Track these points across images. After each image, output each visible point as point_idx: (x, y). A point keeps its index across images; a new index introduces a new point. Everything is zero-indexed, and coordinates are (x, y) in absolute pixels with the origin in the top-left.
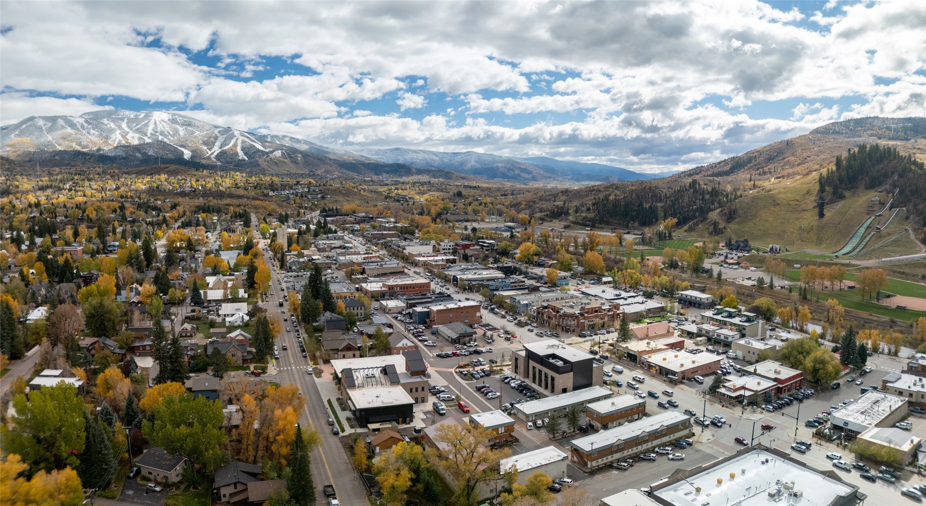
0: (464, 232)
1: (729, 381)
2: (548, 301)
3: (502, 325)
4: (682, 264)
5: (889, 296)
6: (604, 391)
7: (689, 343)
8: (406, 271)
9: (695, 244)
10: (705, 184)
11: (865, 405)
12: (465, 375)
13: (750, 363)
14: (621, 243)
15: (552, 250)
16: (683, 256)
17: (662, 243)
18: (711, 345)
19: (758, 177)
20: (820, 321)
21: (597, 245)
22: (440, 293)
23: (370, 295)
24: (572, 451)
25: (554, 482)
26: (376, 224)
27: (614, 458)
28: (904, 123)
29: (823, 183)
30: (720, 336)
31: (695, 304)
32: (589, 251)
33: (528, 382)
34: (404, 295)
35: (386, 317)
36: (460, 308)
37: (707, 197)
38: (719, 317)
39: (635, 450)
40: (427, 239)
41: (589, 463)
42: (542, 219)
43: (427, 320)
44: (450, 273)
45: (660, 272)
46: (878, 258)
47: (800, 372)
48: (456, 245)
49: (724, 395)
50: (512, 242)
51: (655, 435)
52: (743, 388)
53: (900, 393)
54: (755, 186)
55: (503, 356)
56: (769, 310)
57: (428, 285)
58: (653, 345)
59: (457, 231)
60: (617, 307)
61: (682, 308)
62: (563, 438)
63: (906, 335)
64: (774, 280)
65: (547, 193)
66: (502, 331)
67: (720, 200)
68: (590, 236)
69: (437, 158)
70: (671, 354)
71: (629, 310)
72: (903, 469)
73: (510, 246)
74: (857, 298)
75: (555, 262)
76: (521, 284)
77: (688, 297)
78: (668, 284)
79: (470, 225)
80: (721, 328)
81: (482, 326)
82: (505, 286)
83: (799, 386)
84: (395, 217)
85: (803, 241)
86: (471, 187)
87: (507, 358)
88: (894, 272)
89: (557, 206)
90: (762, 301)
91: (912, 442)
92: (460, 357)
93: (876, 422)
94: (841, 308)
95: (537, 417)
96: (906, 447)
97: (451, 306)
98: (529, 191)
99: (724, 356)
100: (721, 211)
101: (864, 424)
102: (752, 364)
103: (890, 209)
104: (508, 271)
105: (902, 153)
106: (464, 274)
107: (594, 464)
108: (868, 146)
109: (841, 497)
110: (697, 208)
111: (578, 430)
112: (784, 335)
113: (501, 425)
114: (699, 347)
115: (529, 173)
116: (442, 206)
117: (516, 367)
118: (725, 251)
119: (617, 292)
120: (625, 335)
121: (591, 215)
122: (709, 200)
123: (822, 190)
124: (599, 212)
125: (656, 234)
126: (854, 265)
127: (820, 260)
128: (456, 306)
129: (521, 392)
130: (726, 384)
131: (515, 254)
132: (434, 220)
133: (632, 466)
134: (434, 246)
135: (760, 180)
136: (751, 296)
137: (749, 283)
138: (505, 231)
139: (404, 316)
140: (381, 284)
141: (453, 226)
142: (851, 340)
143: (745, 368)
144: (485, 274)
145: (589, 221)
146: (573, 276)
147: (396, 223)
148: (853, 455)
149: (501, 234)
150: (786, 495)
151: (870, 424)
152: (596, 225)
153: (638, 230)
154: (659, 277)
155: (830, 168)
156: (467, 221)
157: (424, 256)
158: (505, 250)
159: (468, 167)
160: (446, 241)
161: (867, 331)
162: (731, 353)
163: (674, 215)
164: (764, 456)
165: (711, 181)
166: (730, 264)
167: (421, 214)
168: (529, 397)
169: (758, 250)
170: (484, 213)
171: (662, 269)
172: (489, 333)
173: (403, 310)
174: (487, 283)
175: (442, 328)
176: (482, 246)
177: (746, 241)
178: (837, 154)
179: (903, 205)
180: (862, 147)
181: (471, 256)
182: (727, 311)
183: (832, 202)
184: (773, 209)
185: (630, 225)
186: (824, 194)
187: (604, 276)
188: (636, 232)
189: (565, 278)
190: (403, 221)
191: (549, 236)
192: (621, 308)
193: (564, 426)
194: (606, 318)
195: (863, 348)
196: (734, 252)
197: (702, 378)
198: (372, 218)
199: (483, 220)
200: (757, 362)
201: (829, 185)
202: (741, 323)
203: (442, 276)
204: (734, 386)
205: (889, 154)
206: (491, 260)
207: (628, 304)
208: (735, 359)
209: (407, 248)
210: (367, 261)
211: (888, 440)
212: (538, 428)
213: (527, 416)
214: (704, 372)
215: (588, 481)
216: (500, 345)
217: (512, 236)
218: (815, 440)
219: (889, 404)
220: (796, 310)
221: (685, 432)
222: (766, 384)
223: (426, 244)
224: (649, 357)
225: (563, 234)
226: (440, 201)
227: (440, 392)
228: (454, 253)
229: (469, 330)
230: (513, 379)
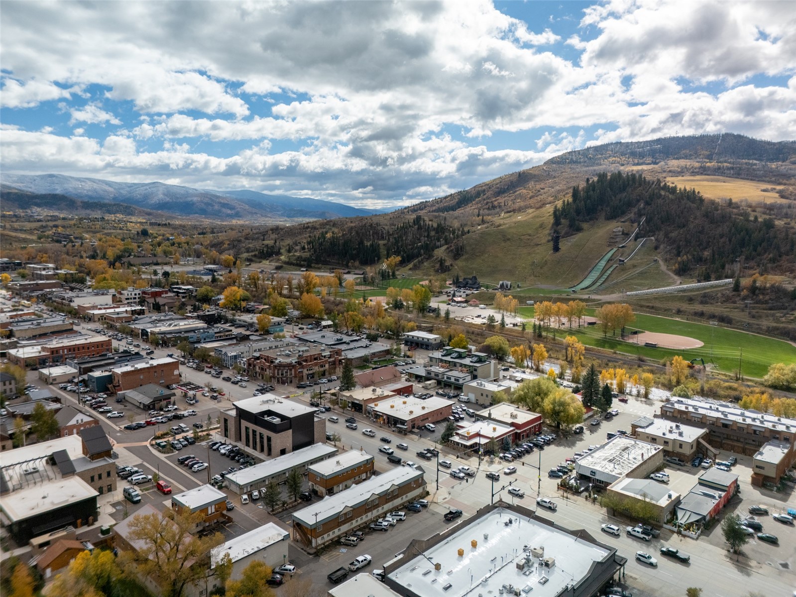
0: (153, 277)
1: (462, 427)
2: (260, 350)
3: (206, 382)
4: (408, 303)
5: (636, 333)
6: (328, 449)
7: (417, 387)
8: (75, 328)
9: (421, 283)
10: (430, 220)
11: (612, 451)
12: (164, 447)
13: (484, 407)
14: (341, 284)
15: (263, 294)
16: (408, 296)
17: (385, 282)
18: (441, 388)
19: (486, 211)
20: (558, 359)
21: (314, 287)
22: (125, 352)
23: (22, 363)
24: (294, 526)
25: (274, 572)
26: (27, 271)
27: (342, 531)
28: (651, 146)
29: (558, 216)
30: (450, 379)
31: (422, 345)
32: (305, 294)
33: (241, 446)
34: (74, 358)
35: (50, 389)
36: (152, 367)
37: (433, 233)
38: (448, 358)
39: (365, 518)
40: (103, 287)
41: (314, 541)
42: (250, 260)
43: (109, 386)
44: (138, 326)
45: (384, 313)
46: (622, 292)
47: (539, 415)
48: (144, 293)
49: (458, 444)
50: (215, 287)
51: (386, 497)
52: (478, 435)
53: (653, 440)
54: (483, 222)
55: (209, 418)
56: (501, 349)
57: (108, 343)
58: (379, 391)
59: (143, 276)
60: (338, 353)
61: (409, 350)
62: (283, 510)
63: (658, 375)
64: (505, 317)
65: (255, 231)
66: (207, 389)
67: (446, 236)
68: (306, 278)
69: (111, 189)
70: (398, 400)
71: (351, 355)
72: (662, 527)
73: (212, 291)
74: (599, 335)
75: (267, 307)
76: (227, 333)
77: (415, 338)
78: (393, 325)
79: (160, 269)
80: (451, 370)
81: (182, 385)
82: (208, 337)
83: (539, 431)
84: (55, 262)
85: (536, 276)
86: (159, 225)
87: (214, 420)
88: (642, 306)
89: (267, 246)
90: (494, 340)
91: (670, 496)
92: (157, 426)
93: (626, 472)
94: (580, 346)
95: (253, 487)
96: (664, 502)
97: (141, 365)
98: (232, 229)
99: (456, 400)
100: (448, 248)
101: (613, 474)
102: (485, 407)
103: (636, 239)
104: (211, 320)
105: (649, 178)
106: (156, 327)
107: (320, 541)
108: (609, 174)
109: (598, 563)
110: (422, 245)
111: (300, 498)
112: (519, 375)
113: (210, 504)
114: (428, 392)
115: (232, 208)
116: (122, 248)
117: (226, 430)
118: (452, 289)
119: (339, 336)
120: (348, 383)
121: (306, 255)
122: (434, 236)
123: (557, 222)
124: (315, 251)
125: (379, 273)
126: (594, 300)
127: (555, 296)
128: (148, 366)
129: (233, 458)
130: (459, 432)
131: (219, 300)
132: (112, 264)
133: (361, 540)
134: (114, 296)
135: (488, 215)
136: (482, 335)
137: (479, 321)
138: (206, 274)
139: (77, 384)
140: (39, 348)
141: (139, 271)
142: (593, 380)
143: (478, 413)
144: (183, 325)
145: (304, 261)
146: (288, 322)
147: (57, 269)
148: (604, 510)
149: (200, 278)
150: (536, 565)
151: (620, 474)
152: (313, 265)
153: (360, 269)
154: (383, 318)
155: (566, 200)
156: (157, 264)
157: (100, 309)
158: (207, 296)
159: (154, 200)
160: (130, 289)
161: (611, 371)
162: (463, 397)
163: (397, 253)
164: (507, 516)
165: (436, 217)
166: (458, 302)
167: (93, 257)
168: (243, 464)
169: (487, 287)
170: (177, 254)
171: (386, 310)
172: (191, 393)
173: (74, 377)
174: (186, 335)
175: (131, 394)
176: (177, 292)
177: (475, 278)
178: (574, 184)
179: (650, 234)
180: (602, 176)
181: (164, 305)
182: (456, 352)
183: (568, 235)
184: (503, 244)
185: (350, 264)
186: (559, 227)
187: (323, 319)
188: (357, 271)
189: (279, 324)
190: (67, 266)
191: (258, 279)
192: (343, 353)
193: (284, 495)
194: (327, 366)
195: (607, 389)
196: (462, 290)
197: (432, 425)
198: (19, 264)
199: (176, 263)
200: (491, 405)
201: (565, 217)
202: (472, 364)
203: (127, 330)
204: (468, 433)
205: (635, 180)
206: (189, 308)
207: (351, 349)
208: (467, 402)
209: (75, 300)
210: (16, 320)
211: (642, 493)
212: (254, 501)
213: (241, 487)
214: (435, 419)
215: (312, 566)
216: (207, 405)
217: (214, 280)
218: (561, 492)
219: (640, 452)
220: (531, 348)
221: (418, 491)
222: (502, 430)
223: (103, 294)
224: (376, 405)
225: (275, 275)
226: (119, 242)
227: (131, 474)
228: (142, 302)
229: (166, 392)
230: (222, 444)
